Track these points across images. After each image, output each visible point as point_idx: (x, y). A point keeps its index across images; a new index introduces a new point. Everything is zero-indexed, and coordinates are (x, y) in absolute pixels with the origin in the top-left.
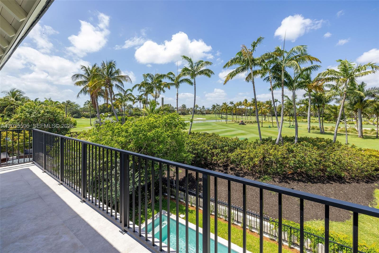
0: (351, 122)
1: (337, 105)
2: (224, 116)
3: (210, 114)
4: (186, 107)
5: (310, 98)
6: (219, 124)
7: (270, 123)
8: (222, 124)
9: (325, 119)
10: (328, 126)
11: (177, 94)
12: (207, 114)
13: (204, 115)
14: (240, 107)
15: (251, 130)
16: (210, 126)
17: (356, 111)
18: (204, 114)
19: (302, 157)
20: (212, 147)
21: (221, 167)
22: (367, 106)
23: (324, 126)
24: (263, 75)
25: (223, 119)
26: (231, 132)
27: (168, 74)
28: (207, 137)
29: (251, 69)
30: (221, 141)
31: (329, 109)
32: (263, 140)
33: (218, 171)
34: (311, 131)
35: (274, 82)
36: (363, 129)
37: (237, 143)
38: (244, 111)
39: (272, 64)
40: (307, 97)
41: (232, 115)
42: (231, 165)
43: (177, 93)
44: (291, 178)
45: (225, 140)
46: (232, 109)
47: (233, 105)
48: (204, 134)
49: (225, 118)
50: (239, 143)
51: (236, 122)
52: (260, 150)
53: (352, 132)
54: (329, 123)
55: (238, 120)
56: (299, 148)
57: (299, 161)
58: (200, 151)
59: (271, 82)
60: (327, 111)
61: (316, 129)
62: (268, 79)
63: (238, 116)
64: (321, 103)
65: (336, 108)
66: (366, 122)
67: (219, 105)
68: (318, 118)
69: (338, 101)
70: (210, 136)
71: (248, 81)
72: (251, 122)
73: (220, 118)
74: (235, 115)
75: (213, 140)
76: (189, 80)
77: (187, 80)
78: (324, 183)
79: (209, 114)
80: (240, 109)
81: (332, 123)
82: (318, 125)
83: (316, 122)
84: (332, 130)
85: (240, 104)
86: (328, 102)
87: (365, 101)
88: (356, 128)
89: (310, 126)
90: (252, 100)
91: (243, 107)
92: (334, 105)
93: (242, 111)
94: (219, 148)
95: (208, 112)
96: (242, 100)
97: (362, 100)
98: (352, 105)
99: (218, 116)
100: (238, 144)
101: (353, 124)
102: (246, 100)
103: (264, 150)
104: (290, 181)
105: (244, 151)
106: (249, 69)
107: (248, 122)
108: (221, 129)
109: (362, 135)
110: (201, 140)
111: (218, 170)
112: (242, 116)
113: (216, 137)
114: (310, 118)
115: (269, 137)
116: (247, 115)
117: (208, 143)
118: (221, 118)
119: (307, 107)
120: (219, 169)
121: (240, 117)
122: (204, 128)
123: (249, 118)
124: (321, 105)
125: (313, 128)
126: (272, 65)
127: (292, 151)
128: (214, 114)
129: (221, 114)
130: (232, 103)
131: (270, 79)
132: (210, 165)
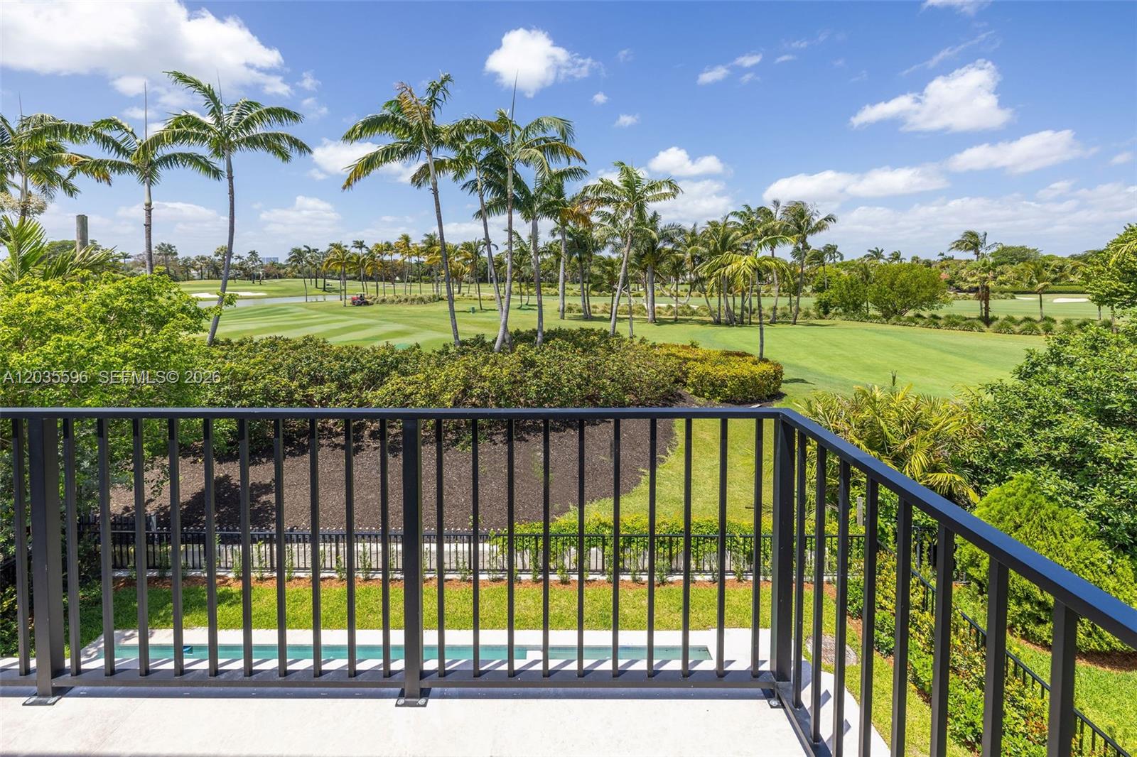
0: (637, 293)
1: (614, 256)
2: (335, 283)
3: (280, 277)
4: (176, 254)
5: (564, 239)
6: (316, 309)
7: (472, 301)
8: (330, 310)
9: (594, 288)
10: (599, 302)
11: (149, 205)
12: (268, 276)
13: (257, 282)
14: (387, 258)
15: (424, 321)
16: (286, 317)
17: (645, 270)
18: (258, 277)
19: (554, 375)
20: (305, 381)
21: (338, 434)
22: (663, 259)
23: (591, 304)
24: (460, 174)
25: (330, 292)
26: (364, 329)
27: (97, 125)
28: (286, 350)
29: (429, 153)
30: (337, 358)
31: (600, 266)
32: (463, 343)
33: (331, 449)
34: (566, 315)
35: (489, 197)
36: (656, 305)
37: (390, 359)
38: (399, 268)
39: (484, 148)
40: (558, 237)
41: (360, 280)
42: (372, 423)
43: (147, 201)
44: (529, 426)
45: (354, 353)
46: (360, 263)
47: (364, 250)
48: (273, 344)
49: (337, 291)
50: (396, 358)
51: (375, 299)
52: (456, 370)
53: (639, 313)
54: (599, 295)
55: (381, 296)
56: (547, 354)
57: (547, 383)
58: (263, 399)
59: (481, 196)
60: (596, 271)
61: (575, 310)
62: (473, 185)
63: (381, 285)
64: (584, 252)
65: (611, 263)
66: (659, 293)
67: (315, 251)
68: (579, 286)
69: (617, 249)
70: (295, 348)
71: (420, 185)
72: (421, 300)
73: (320, 292)
74: (371, 279)
75: (308, 358)
76: (202, 160)
77: (194, 159)
78: (595, 424)
79: (275, 277)
80: (388, 262)
81: (605, 295)
82: (578, 302)
83: (575, 295)
84: (604, 311)
85: (389, 247)
86: (597, 249)
87: (659, 251)
88: (645, 304)
89: (564, 304)
90: (425, 238)
91: (398, 257)
92: (609, 257)
93: (394, 270)
94: (332, 381)
95: (274, 272)
96: (394, 238)
97: (654, 248)
98: (639, 256)
99: (314, 283)
100: (392, 362)
101: (639, 296)
102: (407, 239)
103: (467, 368)
104: (528, 434)
105: (410, 378)
106: (424, 154)
107: (413, 300)
108: (328, 322)
109: (654, 319)
110: (261, 362)
111: (329, 445)
112: (393, 282)
113: (317, 349)
114: (564, 284)
115: (477, 336)
116: (408, 281)
117: (289, 368)
118: (324, 290)
119: (558, 260)
120: (333, 442)
121: (389, 286)
122: (265, 325)
123: (416, 287)
124: (585, 256)
125: (570, 309)
126: (484, 153)
127: (532, 364)
128: (296, 277)
129: (325, 278)
130: (360, 245)
131: (479, 187)
132: (300, 436)
